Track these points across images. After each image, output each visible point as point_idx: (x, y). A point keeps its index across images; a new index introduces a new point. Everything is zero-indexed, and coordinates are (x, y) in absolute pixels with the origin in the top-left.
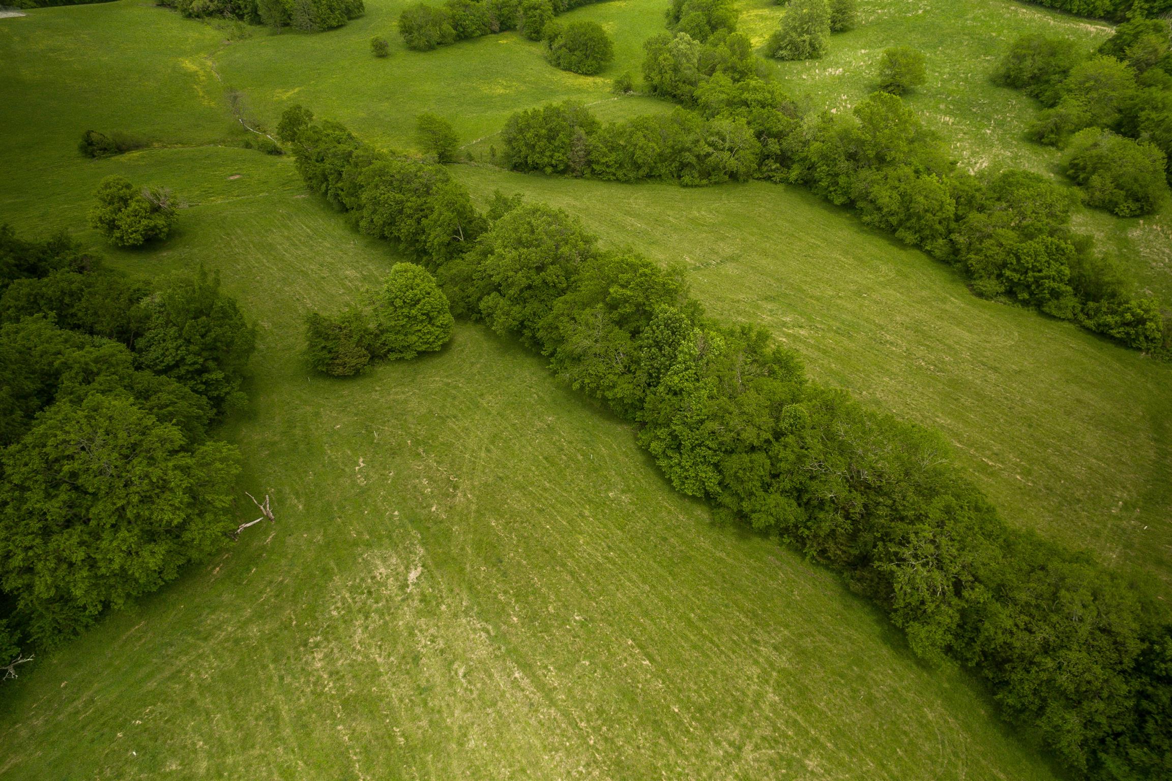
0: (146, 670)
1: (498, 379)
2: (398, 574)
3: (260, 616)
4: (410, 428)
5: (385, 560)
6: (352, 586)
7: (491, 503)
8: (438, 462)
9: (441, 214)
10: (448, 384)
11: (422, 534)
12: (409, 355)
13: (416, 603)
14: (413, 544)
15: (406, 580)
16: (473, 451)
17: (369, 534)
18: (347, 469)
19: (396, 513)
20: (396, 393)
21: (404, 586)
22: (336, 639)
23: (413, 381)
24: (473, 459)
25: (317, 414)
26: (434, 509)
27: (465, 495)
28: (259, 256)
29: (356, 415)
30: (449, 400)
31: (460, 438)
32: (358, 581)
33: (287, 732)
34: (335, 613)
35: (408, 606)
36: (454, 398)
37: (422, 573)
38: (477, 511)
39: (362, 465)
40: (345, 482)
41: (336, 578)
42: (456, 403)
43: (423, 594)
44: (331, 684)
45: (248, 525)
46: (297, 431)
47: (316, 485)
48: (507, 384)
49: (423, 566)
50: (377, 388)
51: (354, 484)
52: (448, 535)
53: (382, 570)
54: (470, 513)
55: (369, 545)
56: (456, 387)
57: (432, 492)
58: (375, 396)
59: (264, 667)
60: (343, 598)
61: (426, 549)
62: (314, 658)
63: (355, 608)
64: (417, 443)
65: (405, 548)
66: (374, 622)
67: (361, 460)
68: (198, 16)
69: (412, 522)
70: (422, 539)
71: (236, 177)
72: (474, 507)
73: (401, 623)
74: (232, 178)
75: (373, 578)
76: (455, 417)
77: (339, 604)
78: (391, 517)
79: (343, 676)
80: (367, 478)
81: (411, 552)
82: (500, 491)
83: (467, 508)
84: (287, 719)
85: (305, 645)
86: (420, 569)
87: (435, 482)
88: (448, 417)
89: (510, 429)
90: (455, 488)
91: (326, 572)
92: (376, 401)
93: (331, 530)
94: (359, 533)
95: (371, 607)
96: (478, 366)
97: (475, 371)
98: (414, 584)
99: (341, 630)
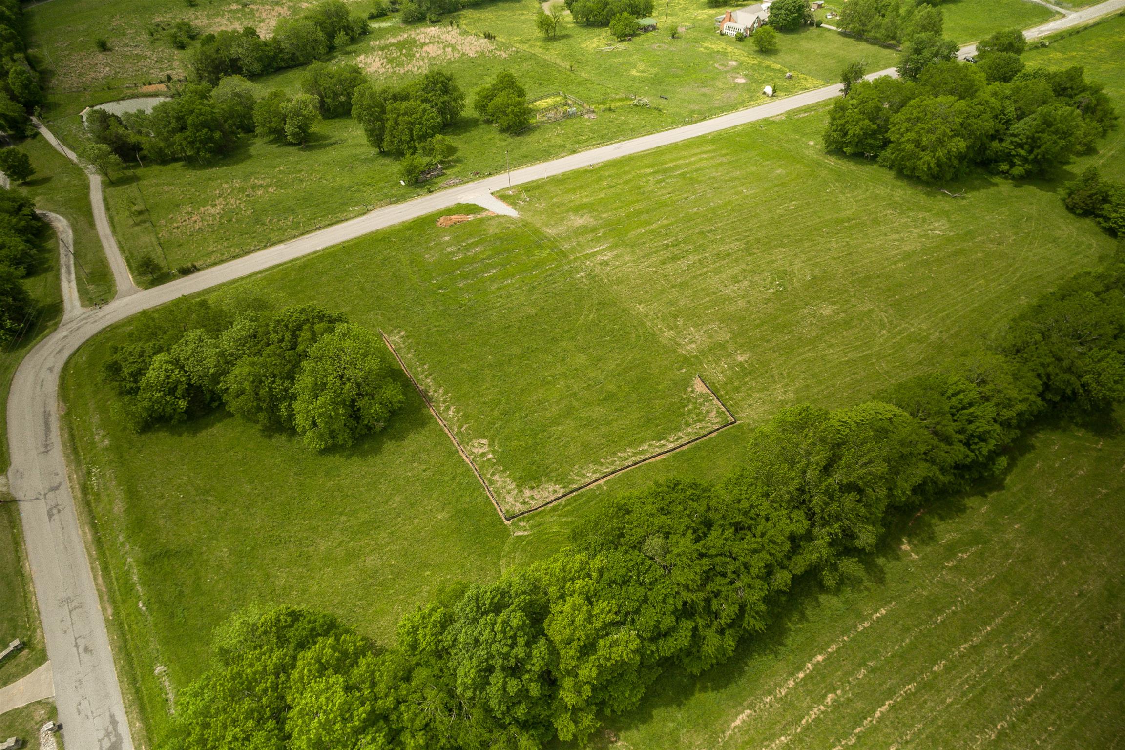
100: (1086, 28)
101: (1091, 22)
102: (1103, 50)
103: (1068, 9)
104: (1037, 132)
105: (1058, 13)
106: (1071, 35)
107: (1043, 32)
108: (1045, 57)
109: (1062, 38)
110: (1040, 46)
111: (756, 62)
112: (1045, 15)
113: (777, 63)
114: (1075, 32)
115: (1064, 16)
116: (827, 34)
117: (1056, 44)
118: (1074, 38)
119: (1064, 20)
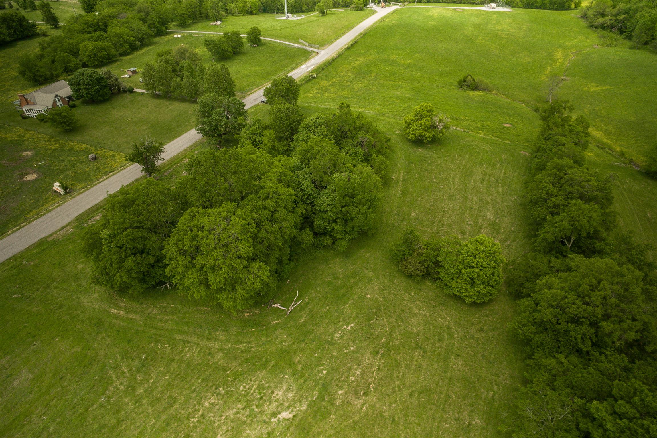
0: (186, 329)
1: (483, 356)
2: (282, 404)
3: (227, 353)
4: (395, 333)
5: (288, 390)
6: (262, 384)
7: (367, 428)
8: (379, 369)
9: (562, 221)
10: (449, 328)
11: (317, 398)
12: (446, 291)
13: (266, 431)
14: (307, 397)
15: (280, 413)
16: (404, 385)
17: (302, 369)
18: (341, 323)
19: (325, 372)
20: (417, 306)
21: (274, 415)
22: (225, 402)
23: (434, 306)
24: (397, 389)
25: (370, 280)
26: (340, 392)
27: (364, 405)
28: (458, 176)
29: (384, 298)
30: (436, 338)
31: (409, 368)
32: (267, 385)
33: (163, 417)
34: (241, 388)
35: (262, 427)
36: (440, 340)
37: (288, 420)
38: (355, 422)
39: (349, 328)
40: (332, 328)
41: (264, 372)
42: (438, 344)
43: (273, 431)
44: (195, 420)
45: (279, 307)
46: (352, 281)
47: (321, 316)
48: (484, 364)
49: (294, 416)
50: (413, 294)
51: (332, 334)
52: (326, 415)
53: (280, 393)
54: (350, 418)
55: (294, 374)
56: (451, 335)
57: (353, 382)
58: (406, 296)
59: (198, 378)
60: (253, 385)
61: (307, 409)
62: (210, 399)
63: (248, 397)
64: (386, 345)
65: (302, 396)
66: (243, 415)
67: (352, 325)
68: (596, 27)
69: (323, 385)
70: (314, 401)
71: (508, 126)
72: (356, 418)
73: (248, 432)
74: (505, 125)
75: (273, 392)
76: (424, 352)
77: (248, 387)
78: (321, 371)
79: (203, 423)
80: (341, 337)
81: (300, 402)
82: (381, 427)
83: (354, 413)
84: (171, 412)
85: (216, 388)
86: (291, 416)
87: (362, 378)
88: (421, 348)
89: (442, 396)
90: (366, 394)
91: (265, 365)
92: (402, 299)
93: (294, 346)
94: (300, 362)
95: (252, 405)
96: (483, 335)
97: (476, 336)
98: (279, 420)
99: (231, 400)
100: (333, 60)
101: (334, 55)
102: (350, 74)
103: (318, 49)
104: (343, 207)
105: (313, 52)
106: (327, 66)
107: (309, 67)
108: (318, 87)
109: (323, 69)
110: (310, 79)
111: (57, 146)
112: (306, 55)
113: (82, 142)
114: (329, 64)
115: (317, 54)
116: (141, 98)
117: (320, 75)
118: (330, 68)
119: (319, 56)
